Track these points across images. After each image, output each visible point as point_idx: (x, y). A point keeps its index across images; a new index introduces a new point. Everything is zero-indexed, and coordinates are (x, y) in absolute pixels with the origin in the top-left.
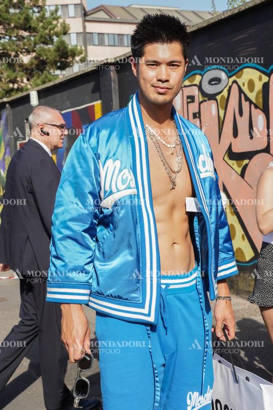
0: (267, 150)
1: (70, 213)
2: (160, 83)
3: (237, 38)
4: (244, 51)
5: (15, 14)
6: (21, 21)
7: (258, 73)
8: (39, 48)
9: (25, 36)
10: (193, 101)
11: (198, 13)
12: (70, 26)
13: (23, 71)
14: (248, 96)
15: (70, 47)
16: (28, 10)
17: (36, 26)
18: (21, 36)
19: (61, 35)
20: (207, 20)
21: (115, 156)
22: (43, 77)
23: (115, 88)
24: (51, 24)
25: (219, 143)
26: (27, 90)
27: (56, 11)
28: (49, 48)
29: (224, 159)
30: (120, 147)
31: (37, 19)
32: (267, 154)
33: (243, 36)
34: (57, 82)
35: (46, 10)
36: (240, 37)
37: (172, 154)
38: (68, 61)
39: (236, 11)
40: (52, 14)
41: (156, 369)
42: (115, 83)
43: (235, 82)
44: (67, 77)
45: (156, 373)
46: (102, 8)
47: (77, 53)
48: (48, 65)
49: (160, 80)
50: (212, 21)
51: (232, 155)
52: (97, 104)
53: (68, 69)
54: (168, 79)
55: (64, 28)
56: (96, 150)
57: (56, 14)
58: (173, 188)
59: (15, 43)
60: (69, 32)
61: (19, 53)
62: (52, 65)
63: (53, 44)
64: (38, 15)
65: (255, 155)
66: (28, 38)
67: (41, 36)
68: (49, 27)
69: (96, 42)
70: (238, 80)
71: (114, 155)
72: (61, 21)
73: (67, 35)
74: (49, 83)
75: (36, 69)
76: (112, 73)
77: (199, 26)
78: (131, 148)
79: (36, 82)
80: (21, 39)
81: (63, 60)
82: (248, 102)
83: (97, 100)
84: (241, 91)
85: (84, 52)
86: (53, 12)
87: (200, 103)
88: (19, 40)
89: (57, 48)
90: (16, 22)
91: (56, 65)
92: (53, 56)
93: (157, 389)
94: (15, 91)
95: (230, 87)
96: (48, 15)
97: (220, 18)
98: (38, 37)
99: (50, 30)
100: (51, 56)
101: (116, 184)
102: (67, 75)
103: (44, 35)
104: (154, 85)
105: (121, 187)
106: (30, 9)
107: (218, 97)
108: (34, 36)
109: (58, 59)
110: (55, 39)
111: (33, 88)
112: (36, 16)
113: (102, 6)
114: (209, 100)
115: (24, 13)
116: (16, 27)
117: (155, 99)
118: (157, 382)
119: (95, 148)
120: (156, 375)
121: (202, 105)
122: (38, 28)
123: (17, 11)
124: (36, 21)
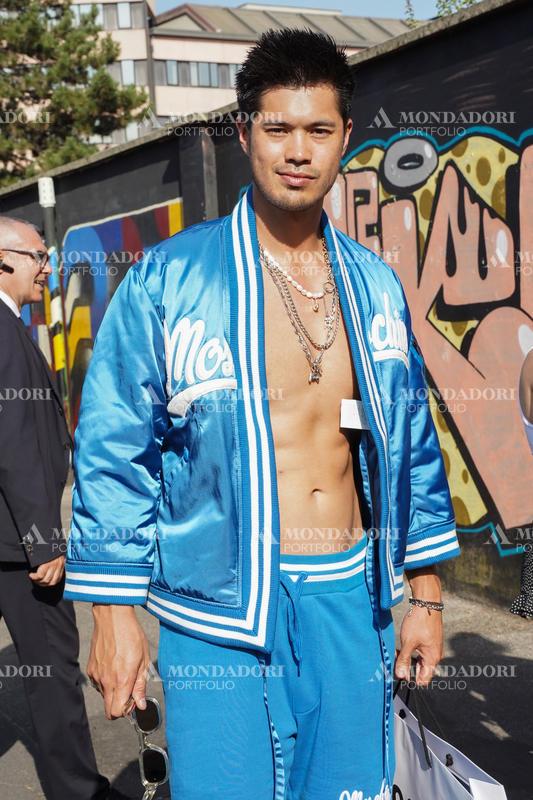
0: (514, 301)
1: (107, 425)
2: (293, 166)
3: (456, 76)
4: (469, 101)
5: (10, 21)
6: (23, 35)
7: (498, 147)
8: (58, 89)
9: (29, 66)
10: (366, 201)
11: (379, 23)
12: (121, 47)
13: (24, 136)
14: (478, 192)
15: (120, 88)
16: (35, 14)
17: (53, 46)
18: (21, 65)
19: (102, 64)
20: (397, 38)
21: (194, 312)
22: (65, 148)
23: (209, 173)
24: (82, 41)
25: (418, 286)
26: (33, 175)
27: (94, 15)
28: (77, 90)
29: (427, 318)
30: (207, 293)
31: (55, 31)
32: (514, 310)
33: (468, 71)
34: (93, 159)
35: (72, 13)
36: (462, 73)
37: (316, 311)
38: (116, 116)
39: (455, 22)
40: (84, 22)
41: (277, 741)
42: (209, 164)
43: (451, 163)
44: (113, 149)
45: (278, 749)
46: (186, 10)
47: (134, 101)
48: (76, 123)
49: (291, 161)
50: (406, 41)
51: (444, 310)
52: (174, 205)
53: (115, 133)
54: (308, 158)
55: (109, 50)
56: (158, 298)
57: (93, 23)
58: (314, 380)
59: (10, 79)
60: (119, 58)
61: (17, 100)
62: (83, 124)
63: (85, 83)
64: (55, 23)
65: (491, 311)
66: (37, 70)
67: (63, 67)
68: (79, 48)
69: (174, 78)
70: (457, 160)
71: (193, 309)
72: (102, 35)
73: (116, 64)
74: (76, 162)
75: (51, 133)
76: (203, 143)
77: (379, 50)
78: (228, 297)
79: (51, 158)
80: (21, 72)
81: (107, 114)
82: (476, 205)
83: (173, 198)
84: (462, 182)
85: (148, 100)
86: (86, 18)
87: (381, 206)
88: (17, 73)
89: (95, 90)
90: (12, 38)
91: (92, 124)
92: (87, 107)
93: (279, 780)
94: (8, 177)
95: (442, 174)
96: (76, 23)
97: (422, 36)
98: (55, 69)
99: (81, 53)
100: (81, 106)
101: (194, 368)
102: (113, 146)
103: (67, 64)
104: (280, 171)
105: (203, 373)
106: (41, 11)
107: (417, 194)
108: (49, 66)
109: (95, 112)
110: (91, 72)
111: (45, 170)
112: (52, 25)
113: (186, 6)
114: (398, 199)
115: (28, 19)
116: (12, 48)
117: (283, 198)
118: (280, 766)
119: (156, 295)
120: (278, 752)
121: (384, 209)
122: (56, 50)
123: (15, 15)
124: (53, 35)
